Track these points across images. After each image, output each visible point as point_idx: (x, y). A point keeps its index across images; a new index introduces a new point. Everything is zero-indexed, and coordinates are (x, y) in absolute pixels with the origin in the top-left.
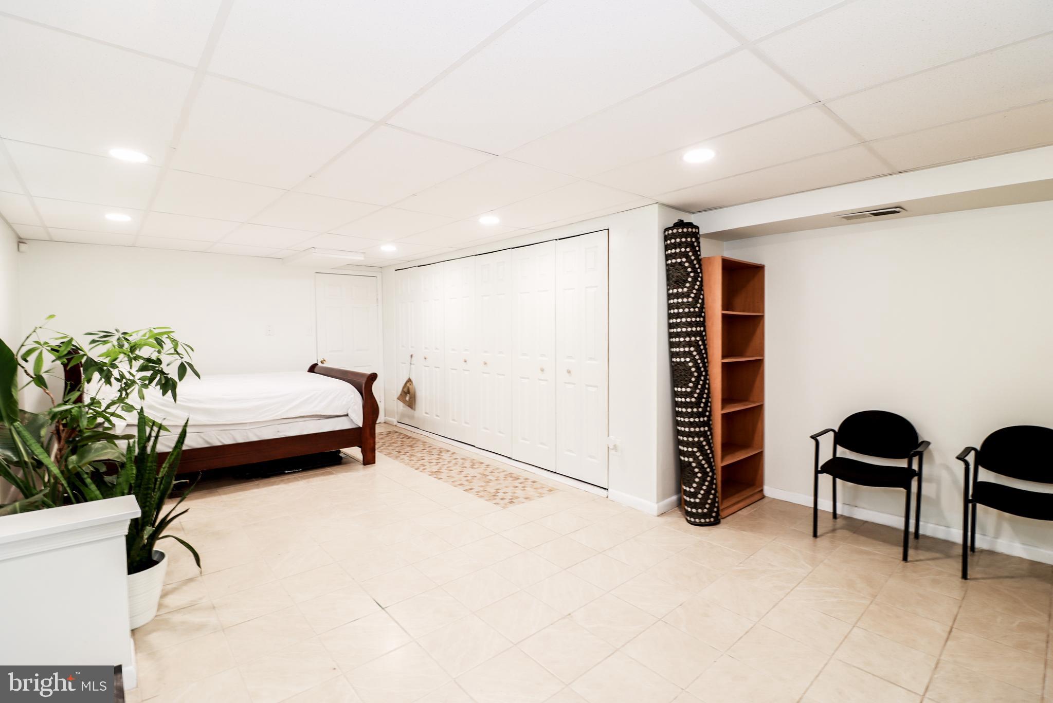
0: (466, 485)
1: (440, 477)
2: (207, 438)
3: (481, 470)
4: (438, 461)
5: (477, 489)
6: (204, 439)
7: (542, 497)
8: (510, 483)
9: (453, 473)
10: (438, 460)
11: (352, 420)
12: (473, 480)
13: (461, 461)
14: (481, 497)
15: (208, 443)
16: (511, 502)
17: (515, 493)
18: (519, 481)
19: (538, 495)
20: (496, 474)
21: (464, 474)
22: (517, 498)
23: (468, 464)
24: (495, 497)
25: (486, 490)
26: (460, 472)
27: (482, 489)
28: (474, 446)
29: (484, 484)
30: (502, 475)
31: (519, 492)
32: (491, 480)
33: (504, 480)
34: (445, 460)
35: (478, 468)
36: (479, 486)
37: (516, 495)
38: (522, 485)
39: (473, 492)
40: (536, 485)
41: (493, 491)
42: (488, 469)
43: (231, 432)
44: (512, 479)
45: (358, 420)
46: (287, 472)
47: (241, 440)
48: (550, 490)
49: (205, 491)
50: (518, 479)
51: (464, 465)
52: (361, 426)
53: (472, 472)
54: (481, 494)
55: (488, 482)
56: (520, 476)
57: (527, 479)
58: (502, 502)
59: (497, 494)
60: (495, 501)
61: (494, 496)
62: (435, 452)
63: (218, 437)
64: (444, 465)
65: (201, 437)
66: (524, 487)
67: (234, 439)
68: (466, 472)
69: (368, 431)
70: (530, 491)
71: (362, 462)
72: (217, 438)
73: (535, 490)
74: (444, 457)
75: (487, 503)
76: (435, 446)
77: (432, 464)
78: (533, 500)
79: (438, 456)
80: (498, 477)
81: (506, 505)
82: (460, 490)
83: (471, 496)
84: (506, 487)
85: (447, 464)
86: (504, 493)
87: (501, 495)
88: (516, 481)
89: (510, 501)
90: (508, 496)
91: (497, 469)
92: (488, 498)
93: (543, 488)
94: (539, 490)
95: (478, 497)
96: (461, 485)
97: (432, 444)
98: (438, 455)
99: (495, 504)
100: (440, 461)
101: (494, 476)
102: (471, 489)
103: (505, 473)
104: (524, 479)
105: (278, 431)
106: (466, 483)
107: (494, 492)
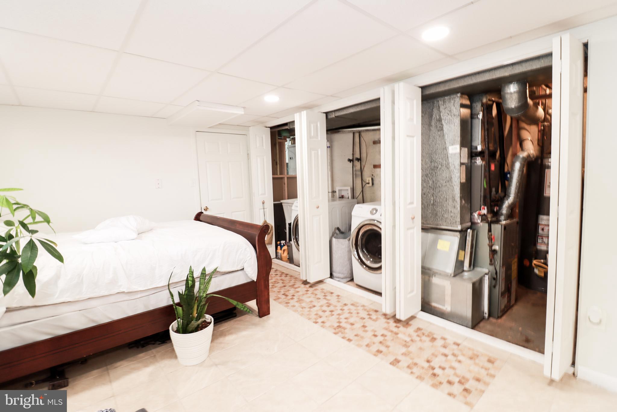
0: (387, 354)
3: (383, 324)
5: (403, 359)
9: (359, 331)
11: (247, 274)
12: (389, 343)
27: (409, 360)
35: (377, 319)
36: (402, 355)
39: (403, 367)
42: (389, 321)
45: (252, 274)
52: (255, 280)
53: (375, 326)
68: (369, 326)
69: (262, 283)
71: (257, 314)
82: (386, 363)
96: (380, 352)
102: (397, 360)
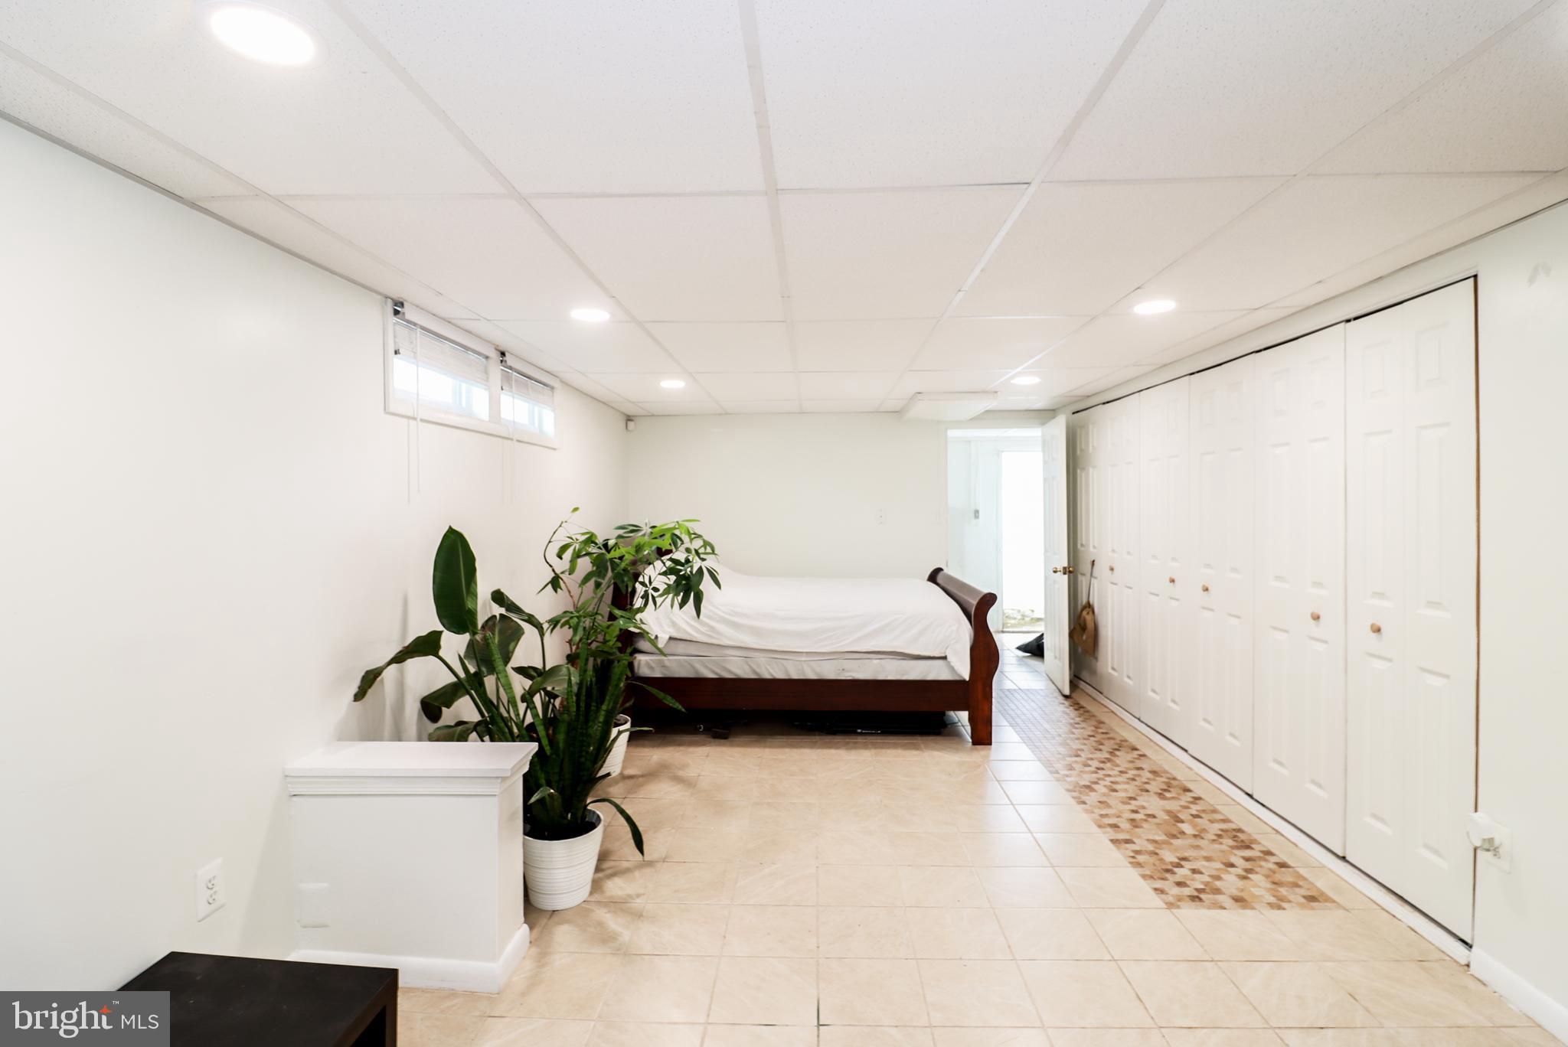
0: (1123, 831)
1: (1084, 798)
2: (755, 667)
3: (1173, 806)
4: (1102, 765)
5: (1140, 844)
6: (749, 666)
7: (1280, 908)
8: (1222, 851)
9: (1113, 800)
10: (1103, 762)
11: (952, 666)
12: (1145, 825)
13: (1147, 775)
14: (1139, 865)
15: (755, 672)
16: (1195, 899)
17: (1218, 878)
18: (1248, 853)
19: (1272, 900)
20: (1203, 822)
21: (1134, 805)
22: (1217, 891)
23: (1155, 786)
24: (1168, 875)
25: (1156, 854)
26: (1131, 798)
27: (1151, 847)
28: (1186, 751)
29: (1161, 837)
30: (1216, 828)
31: (1230, 882)
32: (1183, 833)
33: (1214, 840)
34: (1118, 766)
35: (1173, 798)
36: (1148, 840)
37: (1218, 884)
38: (1248, 865)
39: (1127, 849)
40: (1285, 876)
41: (1170, 857)
42: (1192, 806)
43: (784, 662)
44: (1234, 844)
45: (962, 667)
46: (859, 731)
47: (795, 676)
48: (1312, 899)
49: (754, 738)
50: (1248, 847)
51: (1147, 787)
52: (967, 677)
53: (1153, 804)
54: (1141, 858)
55: (1174, 837)
56: (1255, 841)
57: (1269, 853)
58: (1176, 890)
59: (1176, 870)
60: (1159, 884)
61: (1167, 871)
62: (1108, 746)
63: (768, 667)
64: (1109, 776)
65: (747, 663)
66: (1248, 871)
67: (787, 672)
68: (1142, 800)
69: (979, 688)
70: (1259, 885)
71: (971, 739)
72: (766, 668)
73: (1273, 886)
74: (1118, 761)
75: (1141, 880)
76: (1117, 733)
77: (1087, 769)
78: (1253, 908)
79: (1108, 756)
80: (1204, 830)
81: (1179, 900)
82: (1104, 837)
83: (1117, 856)
84: (1208, 859)
85: (1115, 776)
86: (1194, 871)
87: (1182, 873)
88: (1236, 852)
89: (1196, 894)
90: (1198, 882)
91: (1215, 811)
92: (1148, 872)
93: (1298, 886)
94: (1281, 889)
95: (1131, 863)
96: (1115, 826)
97: (1112, 729)
98: (1111, 753)
99: (1156, 889)
100: (1108, 765)
101: (1195, 826)
102: (1128, 841)
103: (1224, 826)
104: (1262, 852)
105: (843, 670)
106: (1125, 825)
107: (1171, 863)
